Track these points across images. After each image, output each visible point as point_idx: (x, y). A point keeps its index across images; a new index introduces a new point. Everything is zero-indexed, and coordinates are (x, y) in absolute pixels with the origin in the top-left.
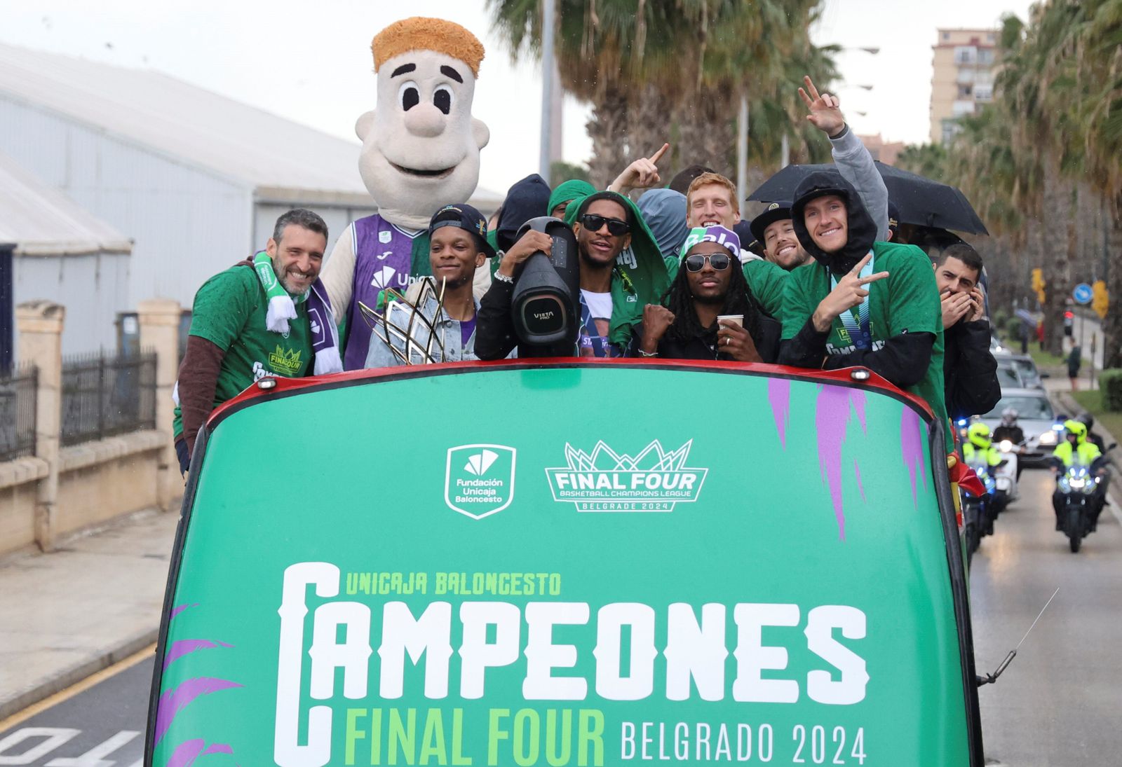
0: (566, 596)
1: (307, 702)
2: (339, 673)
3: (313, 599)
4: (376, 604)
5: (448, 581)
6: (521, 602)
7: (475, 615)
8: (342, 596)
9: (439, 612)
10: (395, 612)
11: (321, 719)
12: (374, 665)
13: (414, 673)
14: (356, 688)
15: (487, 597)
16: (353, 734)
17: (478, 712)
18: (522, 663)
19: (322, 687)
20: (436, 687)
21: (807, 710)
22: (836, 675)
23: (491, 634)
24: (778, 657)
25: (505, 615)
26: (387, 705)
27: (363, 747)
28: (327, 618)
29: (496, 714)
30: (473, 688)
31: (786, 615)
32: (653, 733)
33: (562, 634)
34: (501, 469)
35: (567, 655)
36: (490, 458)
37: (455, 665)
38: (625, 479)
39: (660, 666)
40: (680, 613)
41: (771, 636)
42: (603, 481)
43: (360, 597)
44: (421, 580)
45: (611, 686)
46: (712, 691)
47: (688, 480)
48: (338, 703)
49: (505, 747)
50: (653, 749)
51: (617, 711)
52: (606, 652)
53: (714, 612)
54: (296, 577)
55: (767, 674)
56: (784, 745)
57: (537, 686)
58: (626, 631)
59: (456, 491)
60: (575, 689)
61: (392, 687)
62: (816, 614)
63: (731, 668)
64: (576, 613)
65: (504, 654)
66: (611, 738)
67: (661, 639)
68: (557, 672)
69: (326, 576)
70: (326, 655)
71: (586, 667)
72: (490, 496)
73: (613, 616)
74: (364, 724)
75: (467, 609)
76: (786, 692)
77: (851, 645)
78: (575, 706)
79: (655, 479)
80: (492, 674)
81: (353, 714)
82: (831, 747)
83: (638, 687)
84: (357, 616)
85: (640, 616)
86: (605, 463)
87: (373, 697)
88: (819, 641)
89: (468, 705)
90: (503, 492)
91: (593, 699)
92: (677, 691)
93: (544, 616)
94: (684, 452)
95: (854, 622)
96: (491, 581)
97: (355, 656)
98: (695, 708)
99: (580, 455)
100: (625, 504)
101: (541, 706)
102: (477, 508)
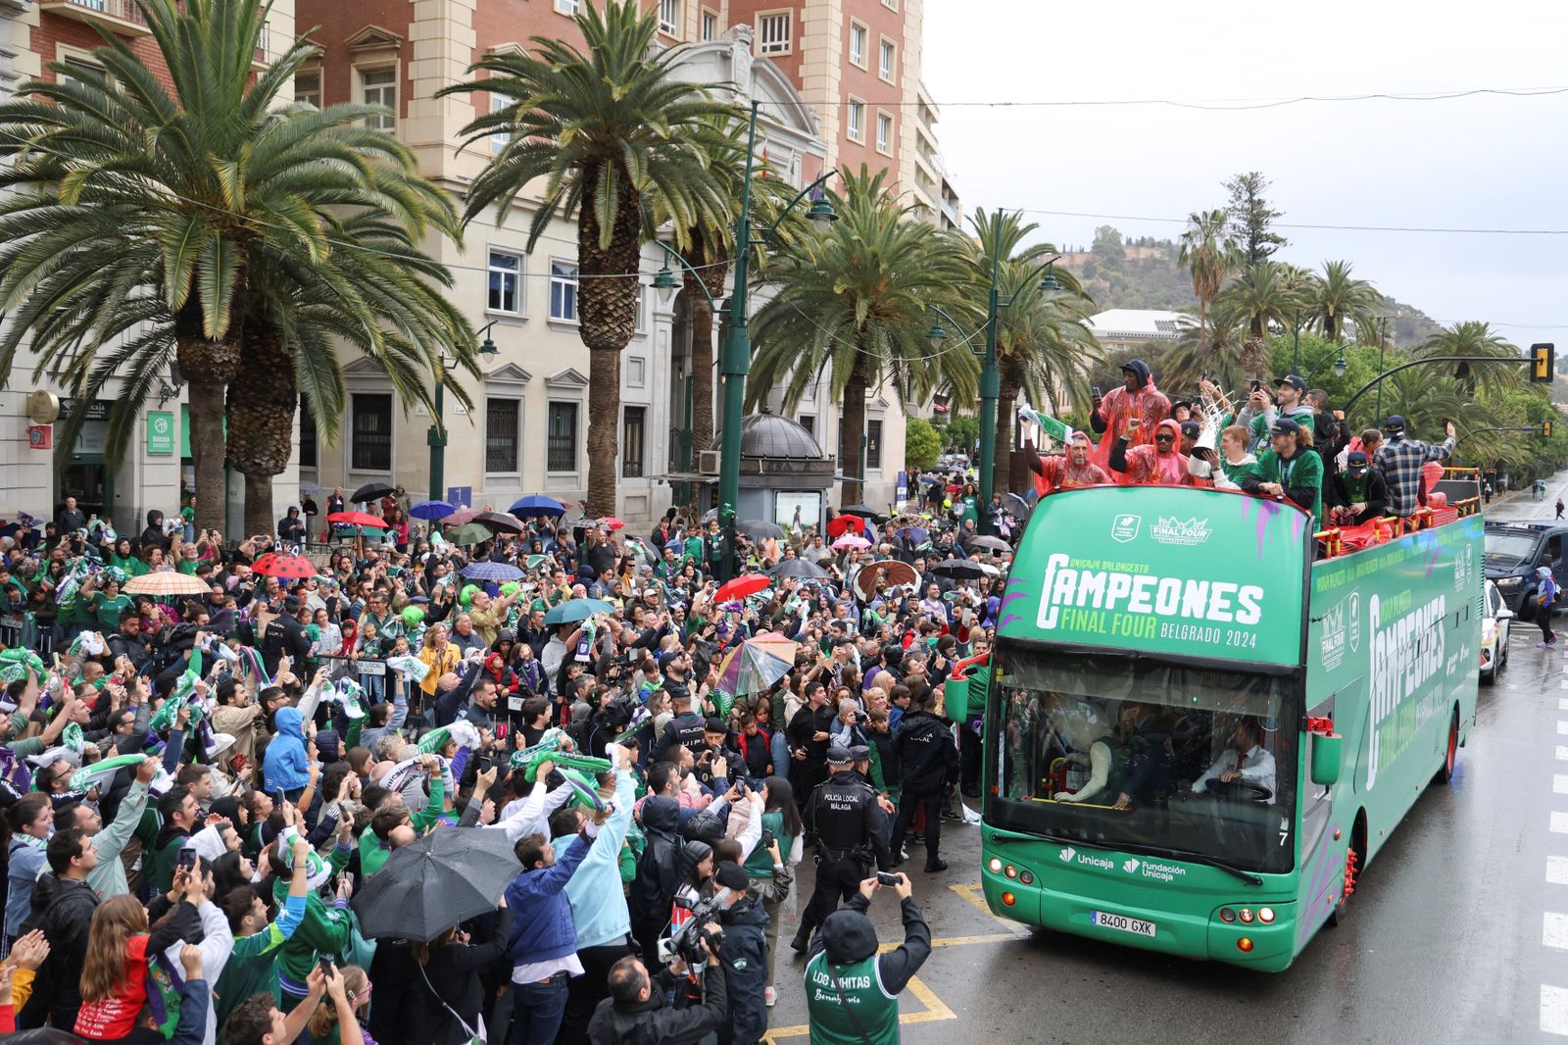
0: (1149, 574)
1: (1050, 605)
2: (1063, 595)
3: (1058, 567)
4: (1080, 572)
5: (1107, 565)
6: (1132, 575)
7: (1115, 578)
8: (1069, 567)
9: (1102, 576)
10: (1087, 575)
11: (1055, 611)
12: (1076, 592)
13: (1090, 597)
14: (1068, 601)
15: (1120, 572)
16: (1065, 618)
17: (1110, 614)
18: (1129, 597)
19: (1056, 600)
20: (1097, 603)
21: (1235, 625)
22: (1248, 613)
23: (1120, 586)
24: (1226, 604)
25: (1126, 579)
26: (1078, 608)
27: (1068, 623)
28: (1062, 575)
29: (1117, 615)
30: (1110, 605)
31: (1232, 588)
32: (1174, 628)
33: (1145, 588)
34: (1134, 525)
35: (1146, 596)
36: (1131, 520)
37: (1105, 596)
38: (1180, 531)
39: (1181, 603)
40: (1191, 584)
41: (1225, 595)
42: (1171, 532)
43: (1075, 568)
44: (1098, 563)
45: (1161, 609)
46: (1199, 615)
47: (1203, 534)
48: (1061, 606)
49: (1119, 628)
50: (1173, 634)
51: (1162, 619)
52: (1161, 596)
53: (1204, 584)
54: (1054, 559)
55: (1221, 610)
56: (1224, 637)
57: (1133, 607)
58: (1170, 589)
59: (1116, 531)
60: (1148, 609)
61: (1081, 602)
62: (1243, 589)
63: (1207, 607)
64: (1152, 581)
65: (1123, 593)
66: (1158, 629)
67: (1182, 593)
68: (1141, 602)
69: (1064, 559)
70: (1059, 588)
71: (1152, 601)
72: (1128, 534)
73: (1166, 583)
74: (1069, 614)
75: (1112, 575)
76: (1227, 617)
77: (1256, 602)
78: (1146, 615)
79: (1191, 532)
80: (1118, 601)
81: (1066, 610)
82: (1242, 640)
83: (1171, 610)
84: (1073, 575)
85: (1176, 584)
86: (1173, 525)
87: (1074, 605)
88: (1243, 599)
89: (1106, 610)
90: (1133, 533)
91: (1153, 613)
92: (1185, 613)
93: (1141, 580)
94: (1204, 522)
95: (1258, 593)
96: (1123, 567)
97: (1070, 590)
98: (1191, 620)
99: (1165, 521)
100: (1178, 541)
101: (1134, 614)
102: (1122, 538)
